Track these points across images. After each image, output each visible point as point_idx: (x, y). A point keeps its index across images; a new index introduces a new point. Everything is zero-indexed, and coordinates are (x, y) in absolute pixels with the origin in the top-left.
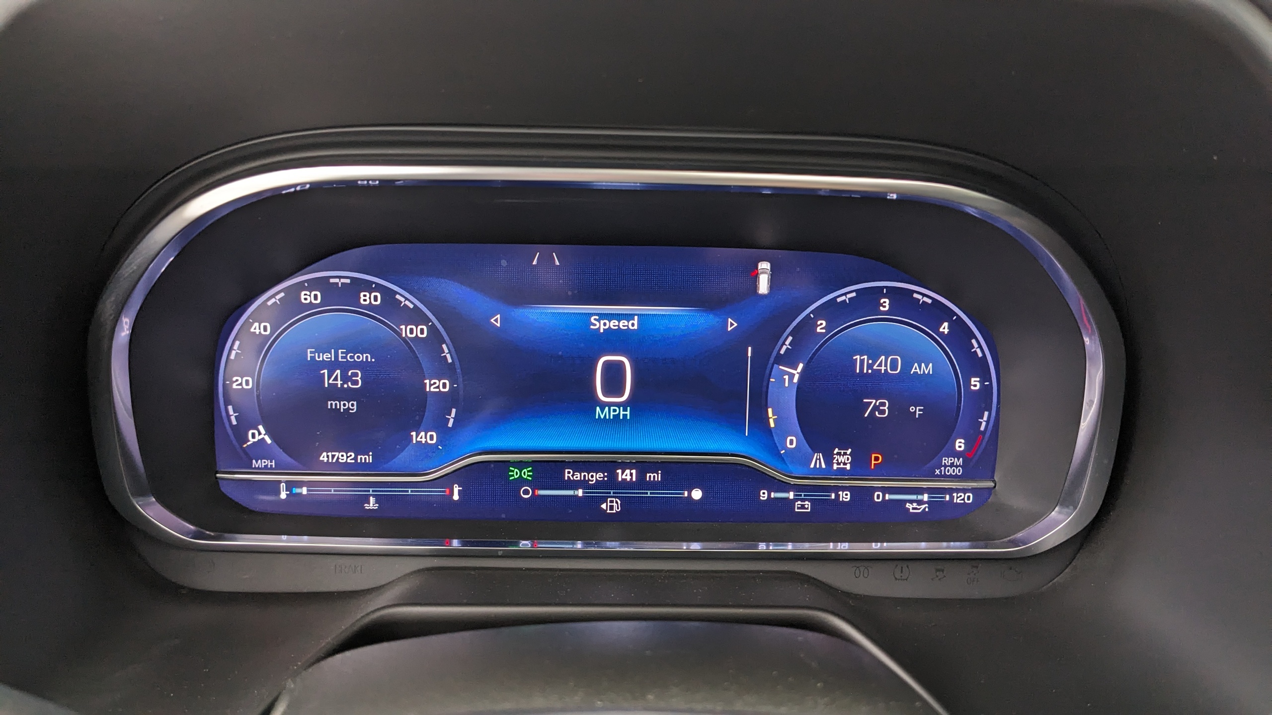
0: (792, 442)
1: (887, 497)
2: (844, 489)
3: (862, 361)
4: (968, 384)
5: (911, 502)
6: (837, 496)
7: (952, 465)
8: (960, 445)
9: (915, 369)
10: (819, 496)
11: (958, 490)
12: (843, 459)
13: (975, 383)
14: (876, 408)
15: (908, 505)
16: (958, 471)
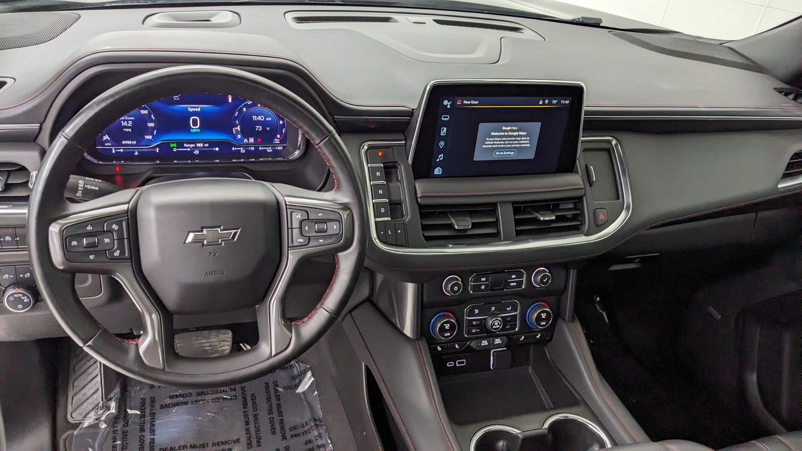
0: (239, 136)
1: (263, 148)
2: (252, 147)
3: (255, 118)
4: (279, 122)
5: (268, 149)
6: (251, 149)
7: (277, 141)
8: (279, 136)
9: (267, 119)
10: (247, 148)
11: (279, 146)
12: (252, 140)
13: (281, 122)
14: (259, 128)
15: (267, 150)
16: (279, 142)
